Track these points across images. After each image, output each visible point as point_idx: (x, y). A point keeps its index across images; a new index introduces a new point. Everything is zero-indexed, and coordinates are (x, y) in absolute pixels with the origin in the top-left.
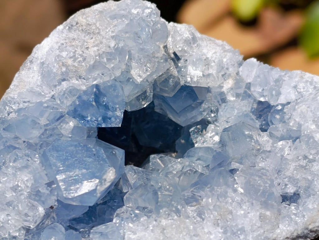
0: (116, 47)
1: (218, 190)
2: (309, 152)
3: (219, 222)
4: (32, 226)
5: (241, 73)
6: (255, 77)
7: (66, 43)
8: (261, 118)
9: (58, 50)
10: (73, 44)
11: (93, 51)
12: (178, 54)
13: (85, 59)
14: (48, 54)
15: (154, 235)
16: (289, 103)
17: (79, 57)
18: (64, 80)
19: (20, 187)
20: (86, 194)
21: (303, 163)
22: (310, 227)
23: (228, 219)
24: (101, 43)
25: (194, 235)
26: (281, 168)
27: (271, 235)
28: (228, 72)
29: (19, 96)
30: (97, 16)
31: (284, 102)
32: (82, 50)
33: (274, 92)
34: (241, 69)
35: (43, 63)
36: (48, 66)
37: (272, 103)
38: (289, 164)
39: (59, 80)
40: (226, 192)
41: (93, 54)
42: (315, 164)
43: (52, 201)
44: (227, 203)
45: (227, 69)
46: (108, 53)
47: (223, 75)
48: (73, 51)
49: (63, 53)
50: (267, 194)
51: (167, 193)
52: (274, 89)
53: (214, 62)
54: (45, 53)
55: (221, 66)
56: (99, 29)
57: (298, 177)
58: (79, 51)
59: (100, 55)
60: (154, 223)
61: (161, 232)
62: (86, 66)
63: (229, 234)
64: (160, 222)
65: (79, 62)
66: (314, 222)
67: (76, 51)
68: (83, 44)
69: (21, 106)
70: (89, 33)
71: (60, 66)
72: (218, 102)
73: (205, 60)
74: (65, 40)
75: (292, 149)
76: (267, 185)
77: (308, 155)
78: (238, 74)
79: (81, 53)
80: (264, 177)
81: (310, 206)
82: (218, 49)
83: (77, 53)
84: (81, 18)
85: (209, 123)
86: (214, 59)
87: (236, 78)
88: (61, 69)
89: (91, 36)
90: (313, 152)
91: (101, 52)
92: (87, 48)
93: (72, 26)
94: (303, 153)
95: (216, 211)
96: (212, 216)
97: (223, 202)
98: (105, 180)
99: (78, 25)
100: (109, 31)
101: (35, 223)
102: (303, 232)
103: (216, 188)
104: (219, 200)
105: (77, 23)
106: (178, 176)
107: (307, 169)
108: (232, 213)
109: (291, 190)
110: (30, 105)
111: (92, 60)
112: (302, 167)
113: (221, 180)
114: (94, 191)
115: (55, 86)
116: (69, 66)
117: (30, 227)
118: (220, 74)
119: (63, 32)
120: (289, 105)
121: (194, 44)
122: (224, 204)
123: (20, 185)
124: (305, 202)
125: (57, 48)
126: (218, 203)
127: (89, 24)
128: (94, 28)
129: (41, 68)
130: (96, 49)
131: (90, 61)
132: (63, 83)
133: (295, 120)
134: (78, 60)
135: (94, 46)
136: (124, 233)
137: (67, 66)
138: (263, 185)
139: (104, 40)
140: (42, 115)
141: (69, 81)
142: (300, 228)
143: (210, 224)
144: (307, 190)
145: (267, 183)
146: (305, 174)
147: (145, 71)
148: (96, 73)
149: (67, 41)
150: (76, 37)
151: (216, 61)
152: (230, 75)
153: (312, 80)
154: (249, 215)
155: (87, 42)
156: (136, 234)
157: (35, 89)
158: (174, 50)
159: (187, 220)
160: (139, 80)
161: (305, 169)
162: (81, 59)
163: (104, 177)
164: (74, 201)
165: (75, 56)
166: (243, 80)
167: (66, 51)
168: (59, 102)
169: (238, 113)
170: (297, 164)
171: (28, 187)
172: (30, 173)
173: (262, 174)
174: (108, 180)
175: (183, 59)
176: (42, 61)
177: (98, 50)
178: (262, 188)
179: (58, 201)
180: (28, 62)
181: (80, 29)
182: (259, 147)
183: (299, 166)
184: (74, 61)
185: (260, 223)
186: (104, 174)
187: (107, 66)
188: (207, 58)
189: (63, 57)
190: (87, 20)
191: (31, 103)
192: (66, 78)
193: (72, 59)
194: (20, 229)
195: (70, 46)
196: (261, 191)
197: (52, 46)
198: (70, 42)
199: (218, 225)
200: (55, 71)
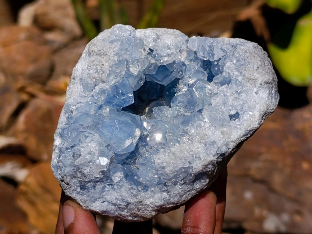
0: (118, 60)
1: (196, 124)
2: (238, 88)
3: (201, 141)
4: (105, 170)
5: (189, 47)
6: (198, 47)
7: (90, 64)
8: (207, 69)
9: (87, 69)
10: (94, 64)
11: (106, 66)
12: (152, 48)
13: (104, 72)
14: (82, 73)
15: (170, 158)
16: (220, 59)
17: (100, 71)
18: (96, 85)
19: (92, 151)
20: (128, 146)
21: (236, 95)
22: (249, 129)
23: (205, 138)
24: (110, 59)
25: (190, 152)
26: (226, 102)
27: (229, 140)
28: (182, 49)
29: (74, 101)
30: (102, 44)
31: (217, 59)
32: (100, 66)
33: (210, 55)
34: (188, 44)
35: (81, 79)
36: (85, 81)
37: (211, 60)
38: (229, 98)
39: (93, 87)
40: (201, 124)
41: (107, 67)
42: (242, 94)
43: (111, 154)
44: (202, 130)
45: (181, 47)
46: (115, 64)
47: (179, 51)
48: (96, 68)
49: (91, 71)
50: (222, 120)
51: (170, 134)
52: (210, 53)
53: (173, 46)
54: (80, 73)
55: (177, 47)
56: (106, 52)
57: (236, 104)
58: (99, 68)
59: (111, 67)
60: (168, 151)
61: (173, 155)
62: (106, 75)
63: (208, 146)
64: (171, 150)
65: (101, 74)
66: (250, 126)
67: (97, 68)
68: (100, 63)
69: (77, 106)
70: (101, 55)
71: (92, 79)
72: (181, 67)
73: (167, 46)
74: (89, 62)
75: (229, 89)
76: (221, 115)
77: (237, 90)
78: (187, 47)
79: (100, 68)
80: (218, 111)
81: (246, 118)
82: (173, 37)
83: (98, 69)
84: (94, 48)
85: (179, 79)
86: (172, 44)
87: (187, 50)
88: (93, 80)
89: (103, 57)
90: (240, 88)
91: (111, 65)
92: (103, 65)
93: (90, 53)
94: (235, 90)
95: (198, 136)
96: (196, 139)
97: (200, 130)
98: (136, 136)
99: (93, 52)
100: (112, 52)
101: (106, 167)
102: (246, 133)
103: (194, 123)
104: (198, 130)
105: (93, 51)
106: (172, 120)
107: (239, 98)
108: (206, 134)
109: (233, 112)
110: (82, 105)
111: (108, 71)
112: (236, 98)
113: (196, 119)
114: (132, 143)
115: (92, 90)
116: (96, 77)
117: (104, 170)
118: (178, 51)
119: (86, 58)
120: (221, 61)
121: (158, 39)
122: (201, 131)
123: (92, 150)
124: (243, 117)
125: (86, 68)
126: (198, 132)
127: (99, 50)
128: (103, 52)
129: (80, 82)
130: (107, 64)
131: (107, 72)
132: (96, 88)
133: (226, 71)
134: (100, 73)
135: (106, 62)
136: (154, 160)
137: (95, 78)
138: (218, 116)
139: (111, 58)
140: (90, 109)
141: (99, 85)
142: (243, 131)
143: (197, 143)
144: (242, 110)
145: (220, 114)
146: (239, 101)
147: (137, 68)
148: (112, 77)
149: (90, 63)
150: (94, 59)
151: (173, 45)
152: (183, 50)
153: (230, 42)
154: (216, 133)
155: (102, 61)
156: (160, 159)
157: (81, 94)
158: (148, 48)
159: (185, 145)
160: (136, 73)
161: (238, 99)
162: (102, 72)
163: (135, 135)
164: (123, 152)
165: (98, 71)
166: (191, 50)
167: (92, 69)
168: (96, 98)
169: (194, 71)
170: (233, 97)
171: (96, 150)
172: (95, 142)
173: (216, 109)
174: (137, 136)
175: (155, 50)
176: (80, 78)
177: (109, 64)
178: (218, 118)
179: (114, 153)
180: (72, 79)
181: (95, 54)
182: (211, 92)
183: (234, 98)
184: (98, 74)
185: (222, 135)
186: (134, 133)
187: (117, 72)
188: (168, 45)
189: (91, 73)
190: (97, 48)
191: (83, 103)
192: (96, 84)
193: (97, 74)
194: (99, 173)
195: (93, 65)
196: (218, 120)
197: (83, 68)
198: (92, 63)
199: (201, 143)
200: (90, 82)
